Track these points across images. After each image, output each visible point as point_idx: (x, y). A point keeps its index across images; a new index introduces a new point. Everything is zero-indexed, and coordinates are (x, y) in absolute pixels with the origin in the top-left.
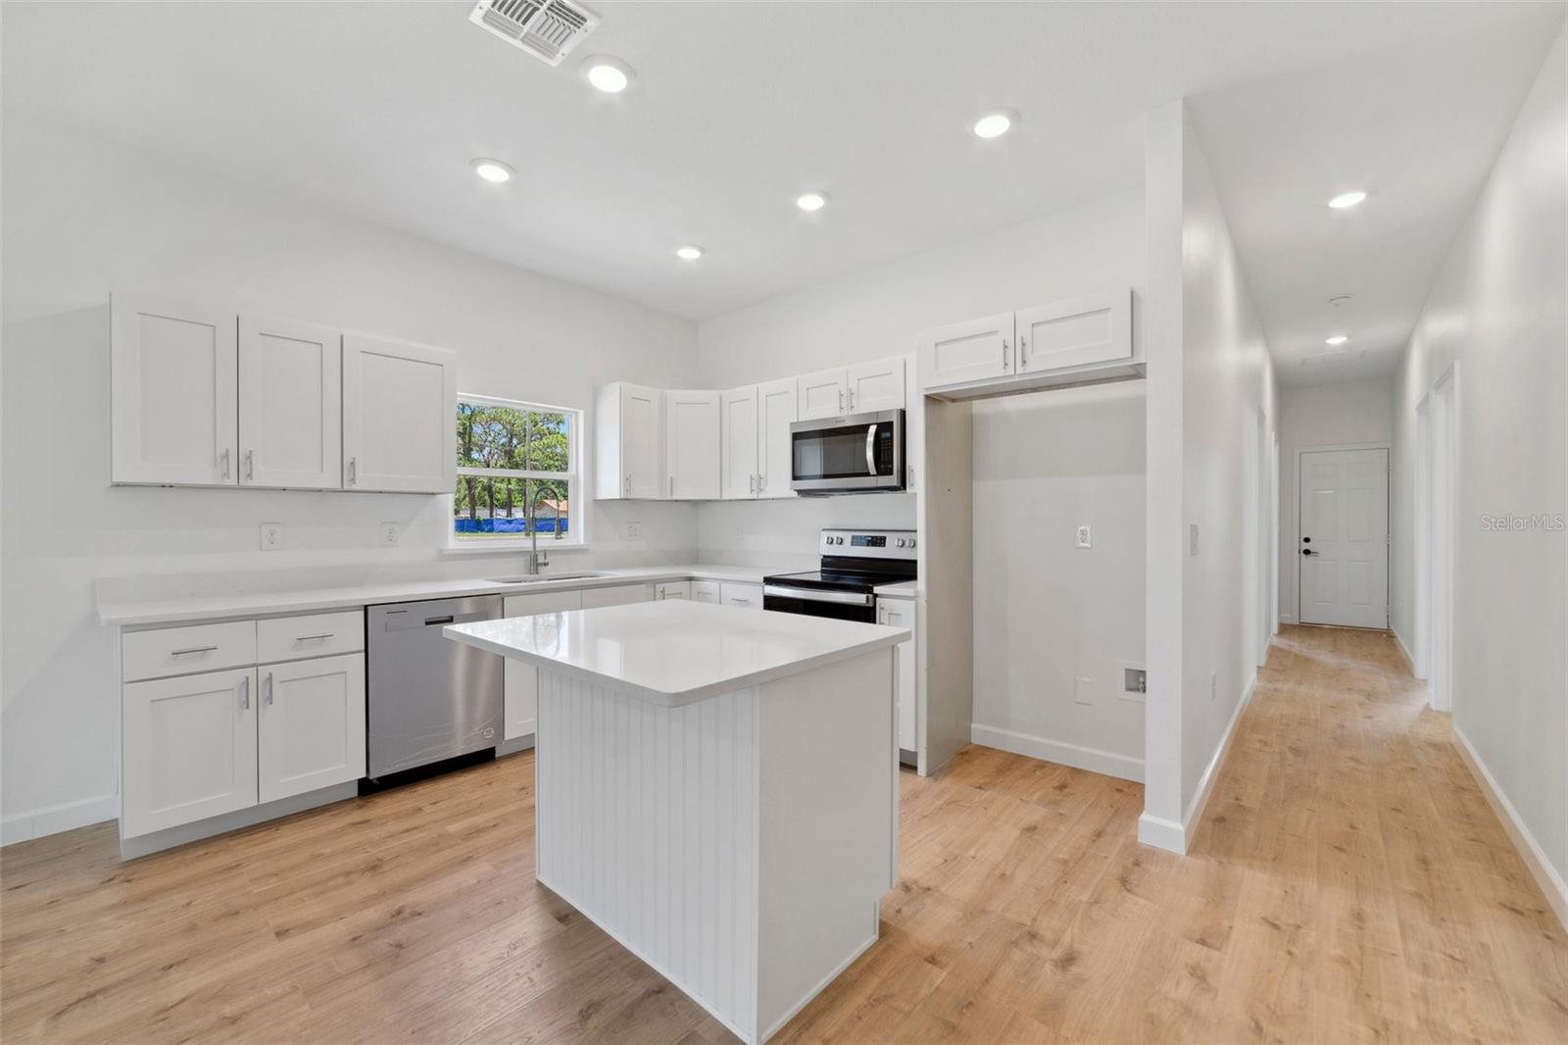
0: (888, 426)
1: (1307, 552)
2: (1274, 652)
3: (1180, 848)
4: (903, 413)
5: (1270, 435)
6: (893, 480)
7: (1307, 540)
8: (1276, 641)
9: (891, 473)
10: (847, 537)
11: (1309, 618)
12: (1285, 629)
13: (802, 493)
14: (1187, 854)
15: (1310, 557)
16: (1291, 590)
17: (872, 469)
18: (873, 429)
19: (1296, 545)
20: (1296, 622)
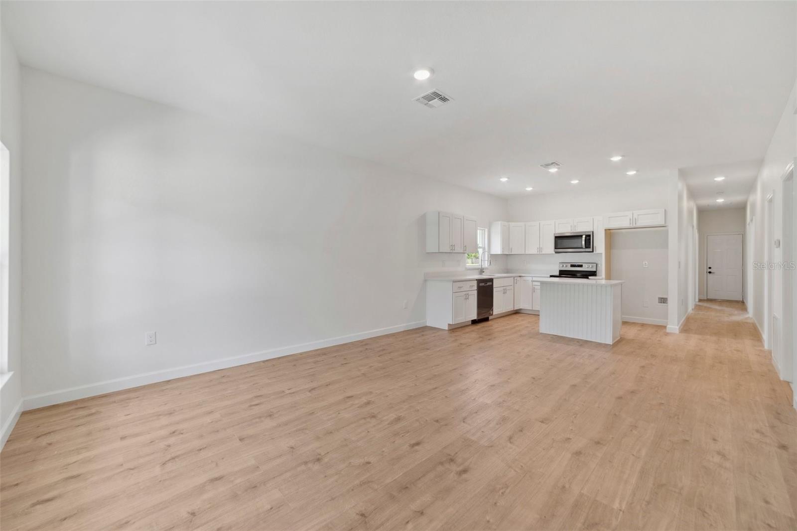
0: (589, 236)
1: (710, 272)
2: (696, 306)
3: (677, 332)
4: (593, 232)
5: (696, 231)
6: (591, 250)
7: (710, 268)
8: (698, 303)
9: (590, 248)
10: (569, 265)
11: (710, 297)
12: (700, 300)
13: (556, 252)
14: (680, 333)
15: (711, 275)
16: (703, 286)
17: (584, 246)
18: (584, 236)
19: (706, 270)
20: (706, 299)
